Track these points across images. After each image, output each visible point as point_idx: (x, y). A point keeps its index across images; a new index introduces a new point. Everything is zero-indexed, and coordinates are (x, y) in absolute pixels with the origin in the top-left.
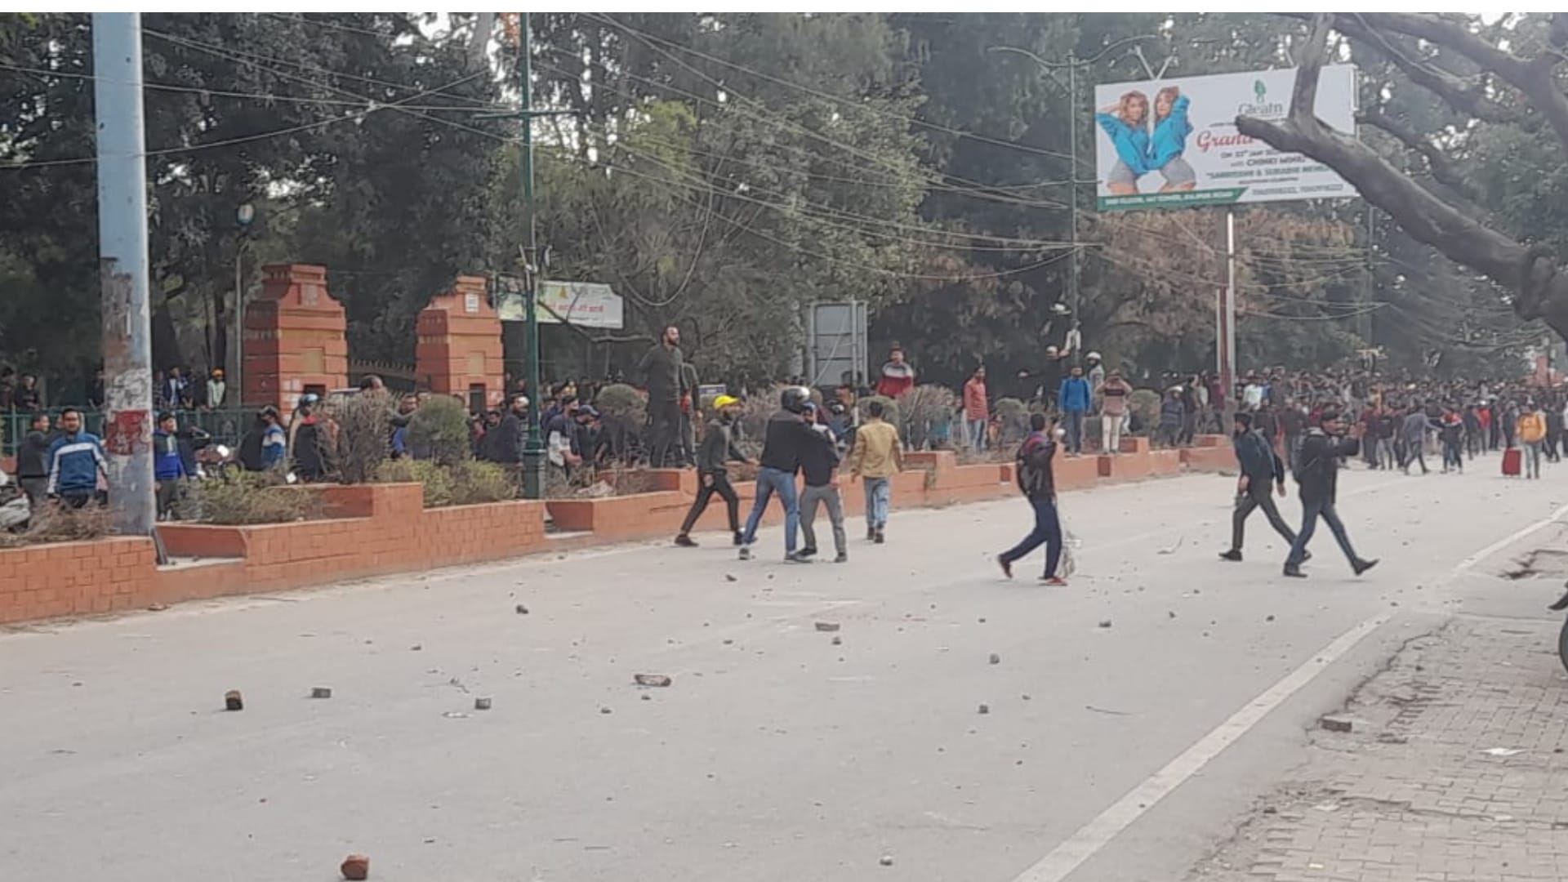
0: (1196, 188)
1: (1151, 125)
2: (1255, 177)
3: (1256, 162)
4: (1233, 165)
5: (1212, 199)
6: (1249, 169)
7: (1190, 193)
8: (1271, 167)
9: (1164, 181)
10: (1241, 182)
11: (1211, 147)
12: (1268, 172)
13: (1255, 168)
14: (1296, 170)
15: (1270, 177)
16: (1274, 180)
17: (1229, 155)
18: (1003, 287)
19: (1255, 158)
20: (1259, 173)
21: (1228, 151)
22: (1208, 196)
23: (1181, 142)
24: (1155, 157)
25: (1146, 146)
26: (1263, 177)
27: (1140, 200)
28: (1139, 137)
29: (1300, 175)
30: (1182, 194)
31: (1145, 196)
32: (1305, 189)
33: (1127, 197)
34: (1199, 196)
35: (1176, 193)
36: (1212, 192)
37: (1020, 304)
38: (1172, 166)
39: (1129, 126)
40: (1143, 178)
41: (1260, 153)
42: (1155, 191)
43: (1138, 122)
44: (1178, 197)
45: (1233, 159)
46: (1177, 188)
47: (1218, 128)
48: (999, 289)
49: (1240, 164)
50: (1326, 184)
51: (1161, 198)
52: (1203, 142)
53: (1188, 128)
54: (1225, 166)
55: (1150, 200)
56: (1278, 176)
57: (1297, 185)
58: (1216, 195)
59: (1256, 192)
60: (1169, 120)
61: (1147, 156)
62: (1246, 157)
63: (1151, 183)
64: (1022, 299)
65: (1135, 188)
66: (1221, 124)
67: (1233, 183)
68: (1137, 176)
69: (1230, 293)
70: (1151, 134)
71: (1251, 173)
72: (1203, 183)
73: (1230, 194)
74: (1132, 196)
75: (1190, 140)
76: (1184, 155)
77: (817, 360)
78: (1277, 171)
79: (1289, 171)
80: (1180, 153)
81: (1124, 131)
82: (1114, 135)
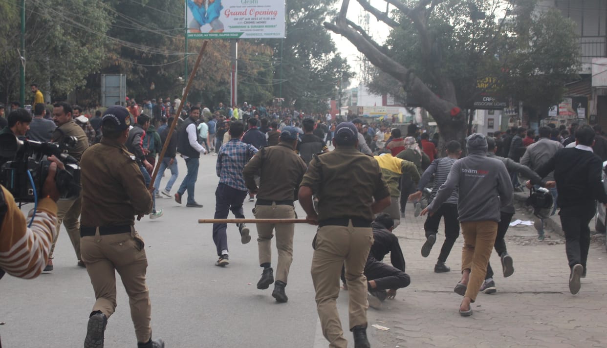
0: (223, 32)
1: (207, 5)
2: (247, 29)
3: (247, 23)
4: (238, 23)
5: (230, 36)
6: (244, 25)
7: (221, 33)
8: (253, 25)
9: (211, 28)
10: (241, 30)
11: (230, 15)
12: (252, 27)
13: (247, 25)
14: (263, 26)
15: (252, 29)
16: (254, 30)
17: (237, 19)
18: (134, 67)
19: (247, 21)
20: (248, 27)
21: (237, 18)
22: (229, 35)
23: (218, 13)
24: (208, 18)
25: (205, 14)
26: (250, 29)
27: (202, 35)
28: (202, 9)
29: (264, 29)
30: (218, 34)
31: (203, 34)
32: (265, 34)
33: (196, 34)
34: (225, 35)
35: (216, 33)
36: (230, 33)
37: (141, 75)
38: (214, 22)
39: (198, 5)
40: (203, 26)
41: (249, 19)
42: (208, 32)
43: (202, 4)
44: (217, 35)
45: (238, 21)
46: (216, 31)
47: (234, 8)
48: (132, 68)
49: (241, 23)
50: (274, 32)
51: (210, 35)
52: (227, 13)
53: (221, 7)
54: (235, 23)
55: (205, 35)
56: (256, 29)
57: (263, 32)
58: (231, 35)
59: (247, 34)
60: (214, 4)
61: (205, 18)
62: (244, 20)
63: (206, 28)
64: (142, 73)
65: (200, 30)
66: (234, 7)
67: (238, 30)
68: (201, 26)
69: (236, 74)
70: (207, 10)
71: (245, 27)
72: (227, 30)
73: (237, 35)
74: (199, 34)
75: (222, 12)
76: (220, 18)
77: (106, 97)
78: (255, 26)
79: (260, 27)
80: (218, 17)
81: (196, 7)
82: (192, 9)
